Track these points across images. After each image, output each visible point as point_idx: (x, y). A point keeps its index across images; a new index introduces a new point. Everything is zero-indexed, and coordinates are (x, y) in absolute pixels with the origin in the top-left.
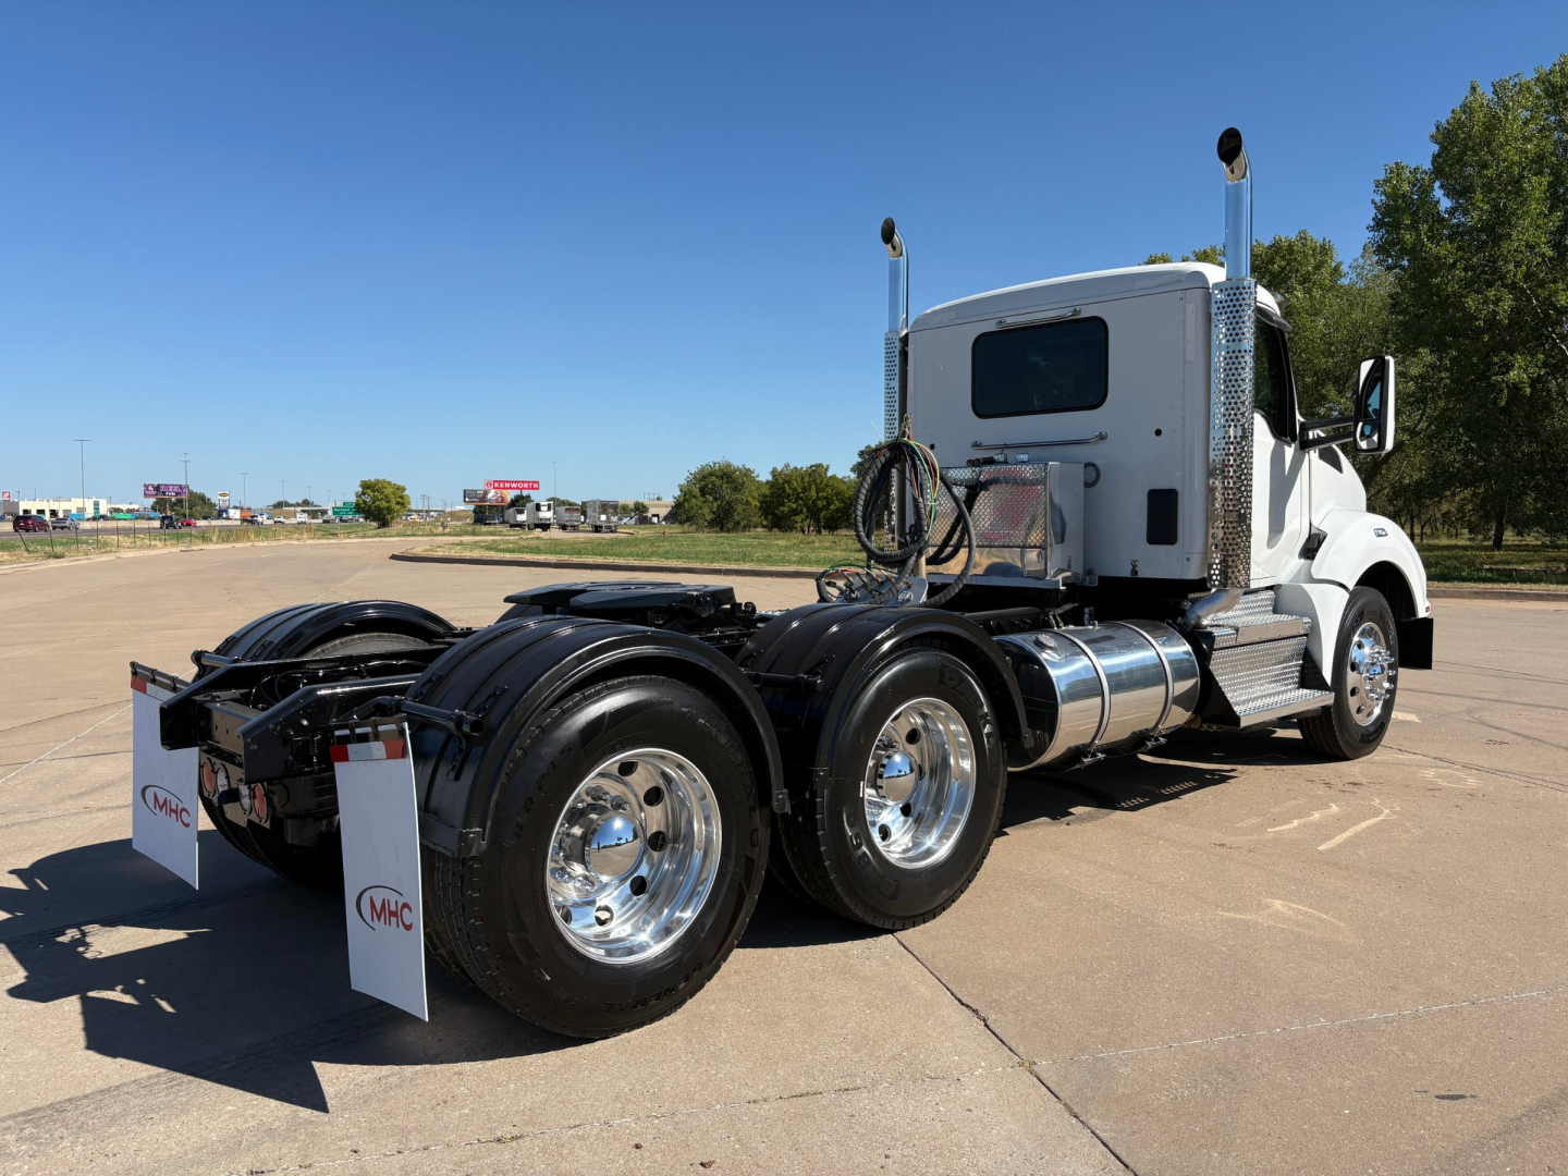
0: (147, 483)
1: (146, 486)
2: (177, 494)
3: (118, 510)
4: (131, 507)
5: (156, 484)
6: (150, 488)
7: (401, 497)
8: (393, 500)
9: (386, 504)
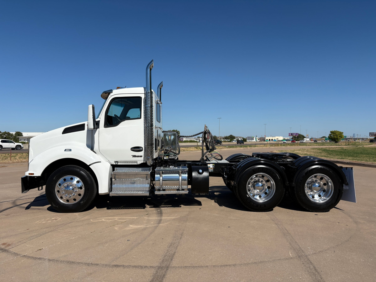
1: (289, 134)
2: (296, 135)
3: (285, 139)
4: (287, 138)
5: (291, 133)
7: (341, 135)
8: (339, 136)
9: (337, 137)
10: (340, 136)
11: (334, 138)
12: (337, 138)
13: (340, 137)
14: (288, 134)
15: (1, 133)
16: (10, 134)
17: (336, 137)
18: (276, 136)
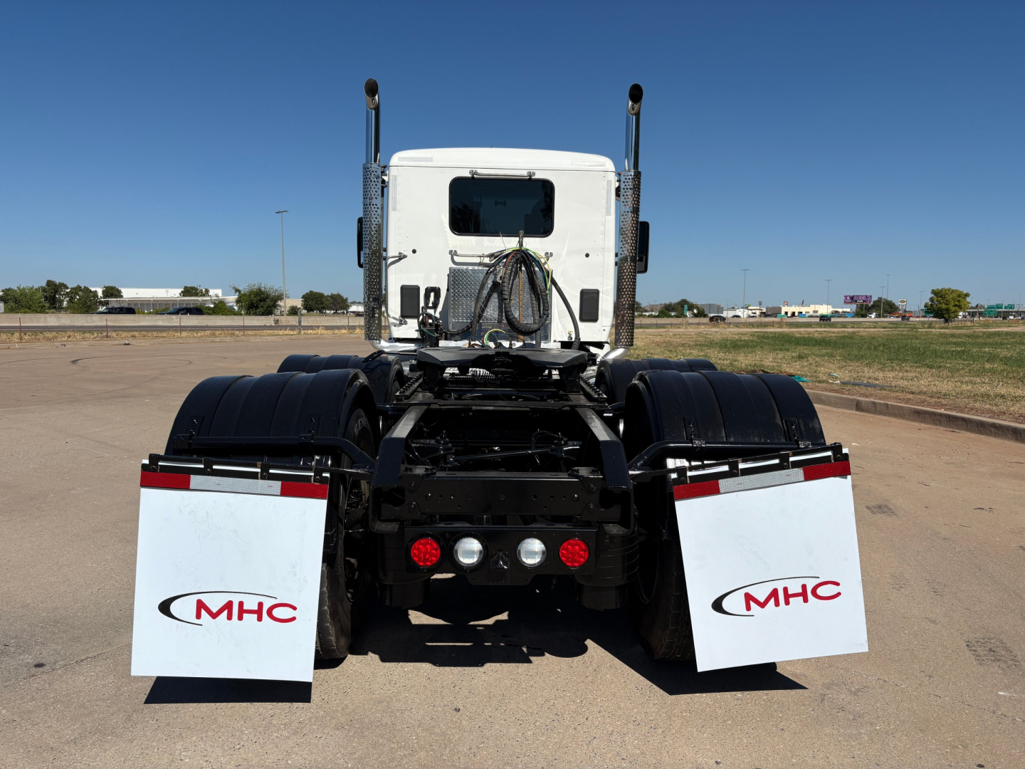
0: (846, 295)
1: (846, 297)
2: (864, 301)
3: (837, 312)
4: (845, 310)
5: (851, 295)
6: (848, 298)
7: (959, 301)
8: (952, 303)
9: (946, 306)
10: (956, 303)
11: (940, 308)
12: (947, 310)
13: (955, 306)
14: (844, 298)
15: (67, 288)
16: (91, 291)
17: (944, 306)
18: (813, 304)
